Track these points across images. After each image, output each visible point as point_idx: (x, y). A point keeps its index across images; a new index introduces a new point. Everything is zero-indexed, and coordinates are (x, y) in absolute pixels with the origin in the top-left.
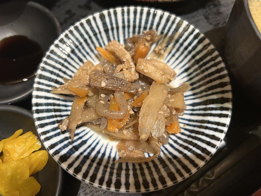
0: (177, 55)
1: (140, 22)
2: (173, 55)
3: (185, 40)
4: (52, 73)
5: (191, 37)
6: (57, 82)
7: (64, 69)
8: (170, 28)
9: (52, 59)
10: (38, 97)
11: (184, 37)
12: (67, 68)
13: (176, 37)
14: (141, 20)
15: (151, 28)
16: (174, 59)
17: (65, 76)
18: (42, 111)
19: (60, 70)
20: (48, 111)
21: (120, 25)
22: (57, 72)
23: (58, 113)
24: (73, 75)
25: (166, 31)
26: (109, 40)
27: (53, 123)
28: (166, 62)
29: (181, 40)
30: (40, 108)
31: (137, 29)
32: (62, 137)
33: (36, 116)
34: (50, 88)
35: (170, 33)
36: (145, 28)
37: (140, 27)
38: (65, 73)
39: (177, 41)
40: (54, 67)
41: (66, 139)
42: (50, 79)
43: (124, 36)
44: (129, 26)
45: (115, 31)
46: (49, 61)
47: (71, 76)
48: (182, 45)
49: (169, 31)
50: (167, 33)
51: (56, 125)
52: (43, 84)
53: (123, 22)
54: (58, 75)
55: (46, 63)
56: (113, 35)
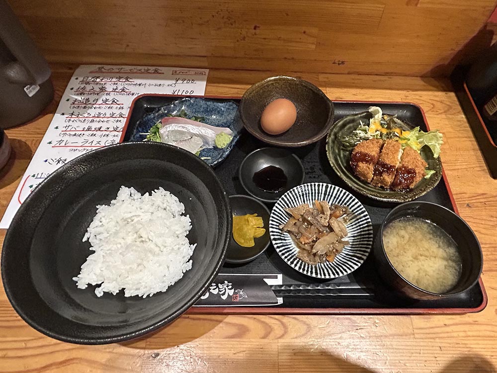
0: (354, 226)
1: (344, 200)
2: (352, 226)
3: (361, 221)
4: (288, 200)
5: (365, 221)
6: (288, 205)
7: (294, 201)
8: (358, 211)
9: (292, 194)
10: (277, 207)
11: (362, 220)
12: (296, 201)
13: (358, 217)
14: (345, 198)
15: (348, 206)
16: (352, 227)
17: (293, 205)
18: (275, 215)
19: (292, 201)
20: (278, 216)
21: (334, 195)
22: (290, 200)
23: (281, 220)
24: (296, 206)
25: (355, 211)
26: (324, 199)
27: (277, 222)
28: (347, 227)
29: (360, 220)
30: (275, 212)
31: (341, 202)
32: (278, 231)
33: (272, 215)
34: (283, 206)
35: (356, 214)
36: (345, 204)
37: (343, 202)
38: (293, 203)
39: (358, 220)
40: (290, 198)
41: (279, 233)
42: (286, 202)
43: (333, 202)
44: (338, 198)
45: (330, 197)
46: (290, 194)
47: (295, 206)
48: (359, 222)
49: (356, 212)
50: (355, 213)
51: (278, 224)
52: (282, 203)
53: (336, 195)
54: (290, 203)
55: (288, 194)
56: (327, 198)
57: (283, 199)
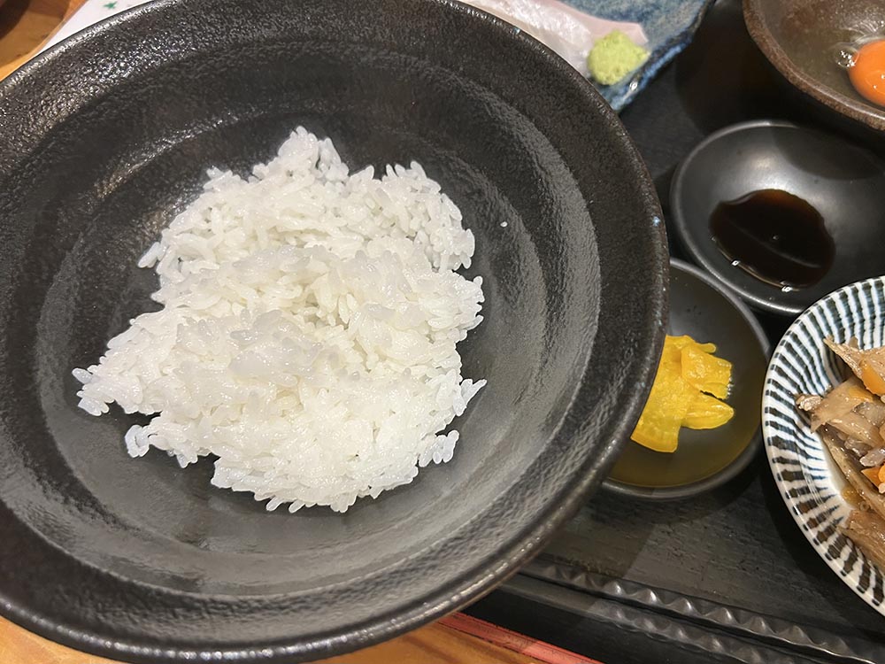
4: (849, 314)
6: (842, 333)
7: (867, 325)
9: (869, 296)
10: (804, 328)
12: (873, 327)
17: (858, 336)
18: (794, 353)
19: (862, 321)
20: (800, 360)
22: (856, 319)
23: (805, 378)
24: (868, 347)
27: (794, 384)
30: (795, 346)
32: (791, 414)
33: (781, 350)
34: (826, 333)
38: (863, 331)
40: (860, 309)
41: (792, 422)
42: (838, 320)
46: (862, 295)
47: (863, 345)
51: (794, 391)
52: (824, 317)
54: (852, 326)
55: (855, 292)
57: (832, 304)
